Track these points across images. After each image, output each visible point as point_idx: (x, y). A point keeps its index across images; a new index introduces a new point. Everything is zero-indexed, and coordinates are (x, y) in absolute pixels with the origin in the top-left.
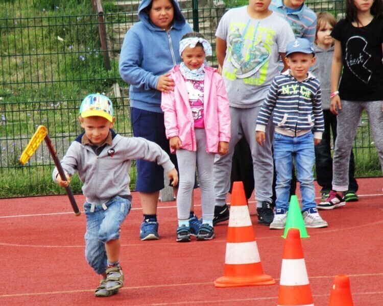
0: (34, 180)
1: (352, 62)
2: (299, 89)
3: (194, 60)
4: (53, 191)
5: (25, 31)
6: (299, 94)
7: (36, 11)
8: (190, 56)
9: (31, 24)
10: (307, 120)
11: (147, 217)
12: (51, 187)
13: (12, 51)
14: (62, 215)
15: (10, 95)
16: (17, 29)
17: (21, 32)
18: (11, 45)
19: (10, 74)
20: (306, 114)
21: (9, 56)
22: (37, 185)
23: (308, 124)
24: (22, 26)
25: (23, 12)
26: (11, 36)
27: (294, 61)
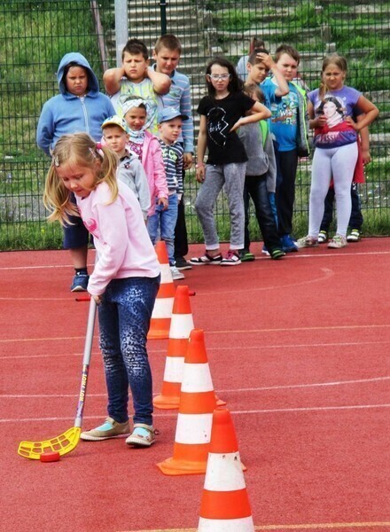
0: (12, 236)
1: (211, 129)
2: (168, 152)
3: (137, 121)
4: (28, 246)
5: (38, 94)
6: (168, 157)
7: (49, 74)
8: (133, 117)
9: (44, 87)
10: (172, 180)
11: (77, 270)
12: (26, 242)
13: (25, 113)
14: (27, 270)
15: (20, 154)
16: (30, 93)
17: (34, 95)
18: (24, 107)
19: (23, 135)
20: (172, 176)
21: (22, 117)
22: (14, 240)
23: (175, 184)
24: (35, 90)
25: (37, 76)
26: (24, 98)
27: (172, 126)
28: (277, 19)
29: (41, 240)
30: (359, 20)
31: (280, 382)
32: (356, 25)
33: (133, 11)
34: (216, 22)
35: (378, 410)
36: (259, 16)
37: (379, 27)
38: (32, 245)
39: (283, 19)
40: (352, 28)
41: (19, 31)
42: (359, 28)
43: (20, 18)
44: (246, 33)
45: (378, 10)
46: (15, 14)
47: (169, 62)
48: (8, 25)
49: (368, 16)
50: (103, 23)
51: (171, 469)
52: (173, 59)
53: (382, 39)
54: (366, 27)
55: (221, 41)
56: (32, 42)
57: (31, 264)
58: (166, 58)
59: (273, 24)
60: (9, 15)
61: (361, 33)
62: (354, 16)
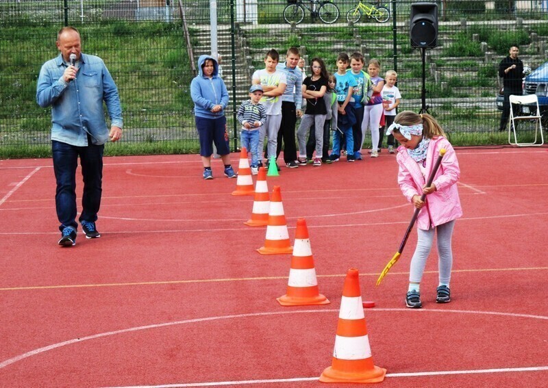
4: (164, 152)
15: (150, 108)
27: (255, 94)
28: (279, 42)
29: (170, 149)
30: (319, 44)
31: (307, 215)
32: (318, 46)
33: (208, 37)
34: (248, 44)
35: (356, 227)
36: (271, 41)
37: (329, 48)
38: (166, 152)
39: (282, 43)
40: (316, 48)
41: (148, 46)
42: (319, 48)
43: (148, 40)
44: (264, 49)
45: (329, 40)
46: (146, 38)
47: (294, 61)
48: (142, 43)
49: (324, 42)
50: (191, 43)
51: (264, 252)
52: (296, 59)
53: (331, 54)
54: (323, 48)
55: (251, 53)
56: (154, 53)
57: (168, 161)
58: (292, 59)
59: (277, 45)
60: (143, 38)
61: (320, 50)
62: (317, 42)
